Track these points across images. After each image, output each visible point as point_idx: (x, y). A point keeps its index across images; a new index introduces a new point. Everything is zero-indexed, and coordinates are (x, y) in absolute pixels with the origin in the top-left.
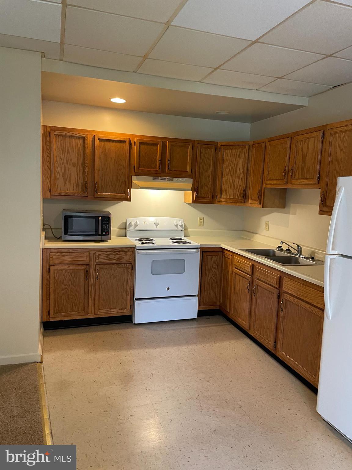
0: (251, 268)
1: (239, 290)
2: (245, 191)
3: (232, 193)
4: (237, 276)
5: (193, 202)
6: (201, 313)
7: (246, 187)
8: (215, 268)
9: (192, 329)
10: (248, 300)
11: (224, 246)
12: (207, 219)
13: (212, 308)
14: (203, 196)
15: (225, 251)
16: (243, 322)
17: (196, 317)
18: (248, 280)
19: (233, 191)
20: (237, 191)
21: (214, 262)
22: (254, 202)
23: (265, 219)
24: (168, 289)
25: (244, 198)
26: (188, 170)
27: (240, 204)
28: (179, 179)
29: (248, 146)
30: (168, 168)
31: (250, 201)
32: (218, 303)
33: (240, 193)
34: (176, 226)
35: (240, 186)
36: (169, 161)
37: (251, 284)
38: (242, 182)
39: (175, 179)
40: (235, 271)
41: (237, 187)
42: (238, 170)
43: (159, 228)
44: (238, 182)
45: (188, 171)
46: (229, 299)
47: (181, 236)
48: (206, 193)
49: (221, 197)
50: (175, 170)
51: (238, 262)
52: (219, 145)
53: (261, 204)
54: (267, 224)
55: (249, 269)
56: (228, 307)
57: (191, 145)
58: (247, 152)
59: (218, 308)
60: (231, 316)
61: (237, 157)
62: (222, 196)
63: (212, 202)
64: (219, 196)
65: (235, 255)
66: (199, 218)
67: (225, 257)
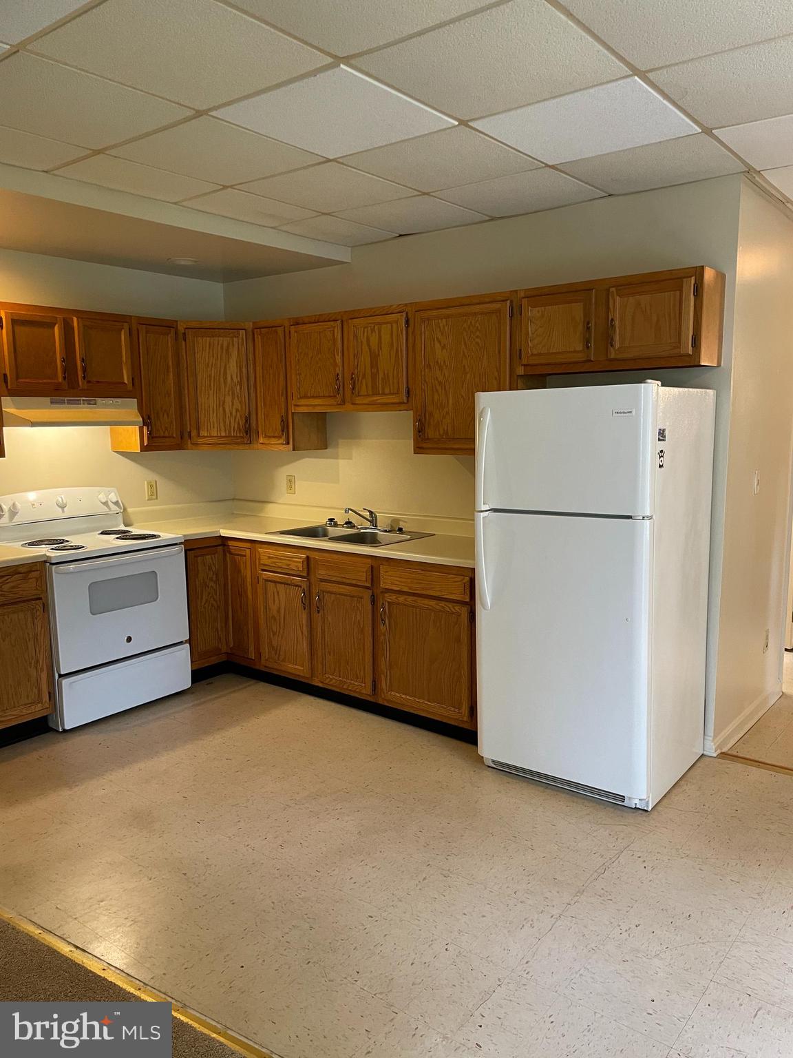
0: (305, 563)
1: (279, 611)
2: (248, 419)
3: (222, 425)
4: (270, 585)
5: (144, 448)
6: (199, 676)
7: (249, 413)
8: (211, 580)
9: (183, 713)
10: (304, 622)
11: (225, 532)
12: (164, 486)
13: (214, 660)
14: (162, 434)
15: (230, 543)
16: (296, 668)
17: (189, 685)
18: (301, 587)
19: (225, 422)
20: (232, 421)
21: (210, 568)
22: (274, 441)
23: (283, 473)
24: (129, 639)
25: (247, 433)
26: (126, 381)
27: (241, 447)
28: (110, 401)
29: (244, 331)
30: (84, 378)
31: (261, 440)
32: (224, 649)
33: (239, 423)
34: (105, 504)
35: (237, 410)
36: (83, 360)
37: (308, 594)
38: (240, 403)
39: (99, 400)
40: (264, 577)
41: (231, 414)
42: (229, 379)
43: (67, 513)
44: (233, 405)
45: (125, 383)
46: (251, 634)
47: (118, 526)
48: (166, 429)
49: (198, 435)
50: (98, 382)
51: (269, 558)
52: (181, 329)
53: (288, 444)
54: (291, 482)
55: (300, 565)
56: (252, 648)
57: (126, 326)
58: (243, 344)
59: (223, 658)
60: (267, 661)
61: (224, 351)
62: (202, 433)
63: (180, 446)
64: (194, 434)
65: (257, 545)
66: (146, 483)
67: (231, 553)
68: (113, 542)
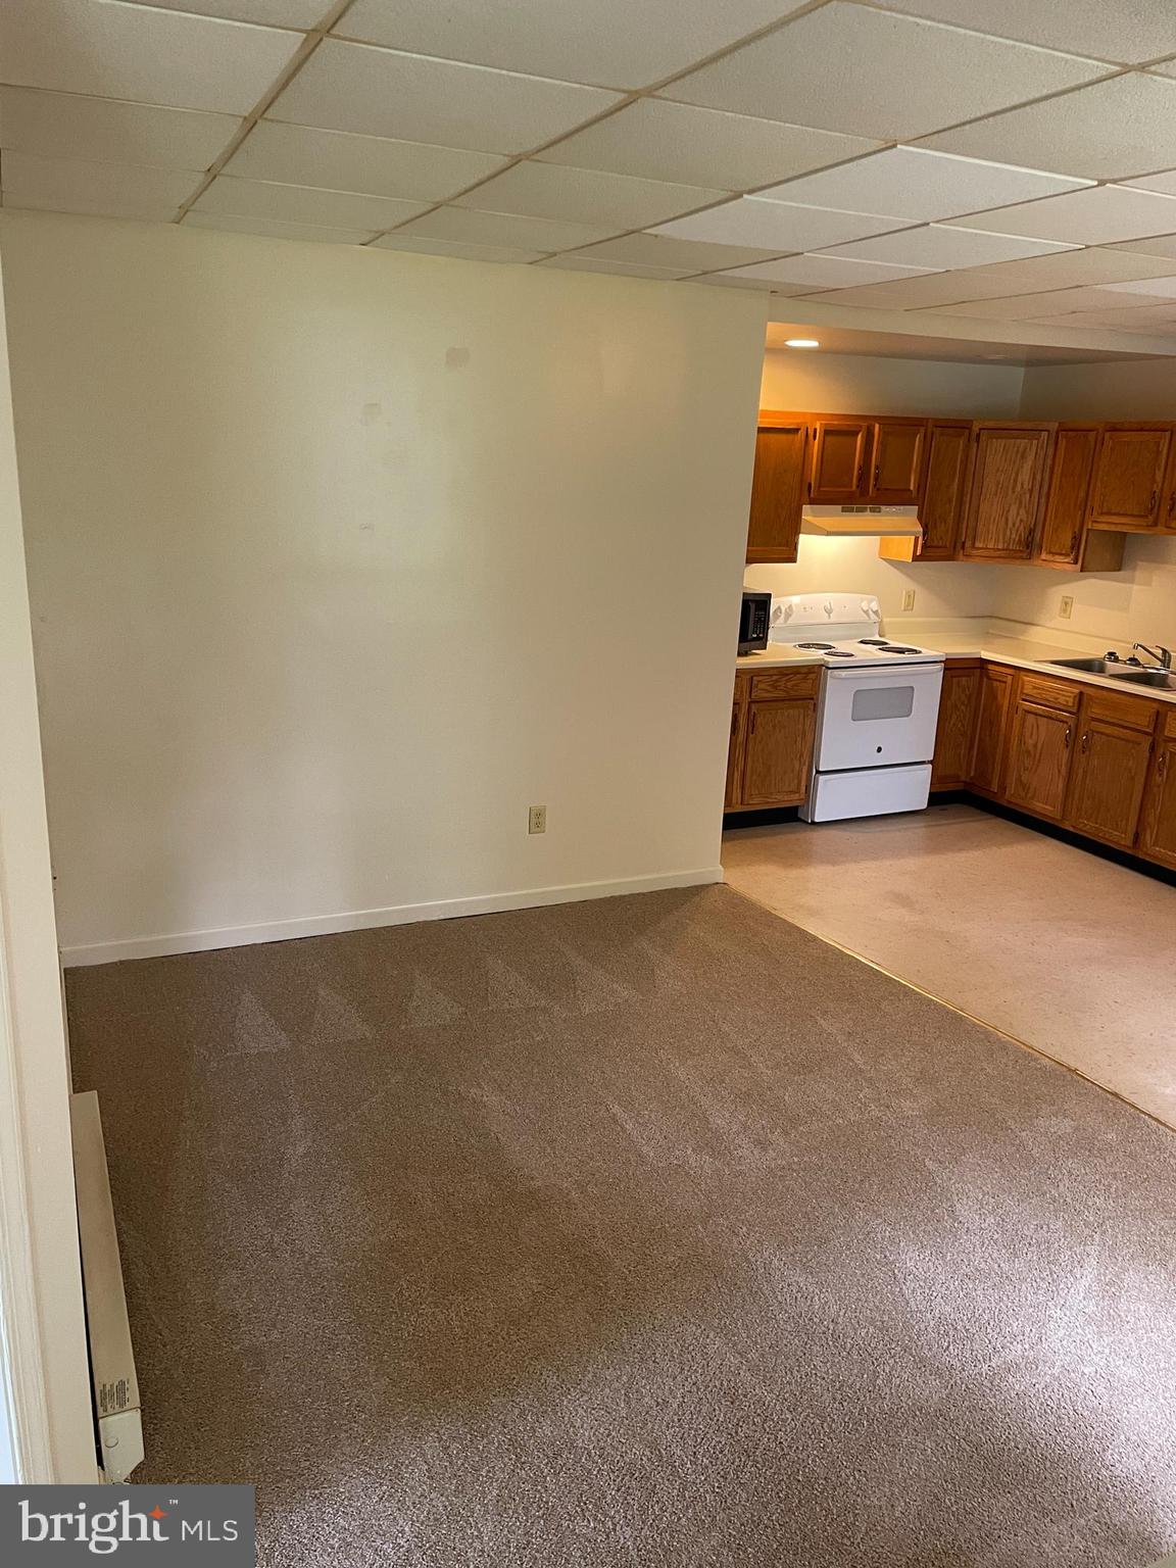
0: (1077, 699)
1: (1035, 746)
2: (1031, 532)
3: (1001, 538)
4: (1031, 718)
5: (916, 558)
6: (937, 799)
7: (1035, 525)
8: (963, 703)
9: (916, 830)
10: (1064, 761)
11: (986, 655)
12: (922, 597)
13: (951, 787)
14: (935, 543)
15: (990, 667)
16: (1043, 807)
17: (925, 806)
18: (1067, 723)
19: (1005, 534)
20: (1014, 532)
21: (964, 691)
22: (1058, 558)
23: (1058, 593)
24: (879, 750)
25: (1028, 547)
26: (912, 488)
27: (1018, 562)
28: (894, 509)
29: (1046, 433)
30: (875, 485)
31: (1043, 556)
32: (963, 778)
33: (1020, 535)
34: (866, 612)
35: (1021, 521)
36: (877, 468)
37: (1075, 732)
38: (1027, 512)
39: (883, 508)
40: (1026, 708)
41: (1014, 525)
42: (1019, 485)
43: (834, 618)
44: (1018, 514)
45: (909, 490)
46: (998, 767)
47: (873, 635)
48: (941, 538)
49: (973, 547)
50: (887, 489)
51: (1035, 688)
52: (975, 429)
53: (1076, 563)
54: (1067, 604)
55: (1072, 700)
56: (995, 782)
57: (922, 430)
58: (1042, 447)
59: (960, 787)
60: (1012, 796)
61: (1019, 456)
62: (978, 545)
63: (951, 558)
64: (968, 544)
65: (1023, 673)
66: (904, 593)
67: (989, 678)
68: (874, 654)
